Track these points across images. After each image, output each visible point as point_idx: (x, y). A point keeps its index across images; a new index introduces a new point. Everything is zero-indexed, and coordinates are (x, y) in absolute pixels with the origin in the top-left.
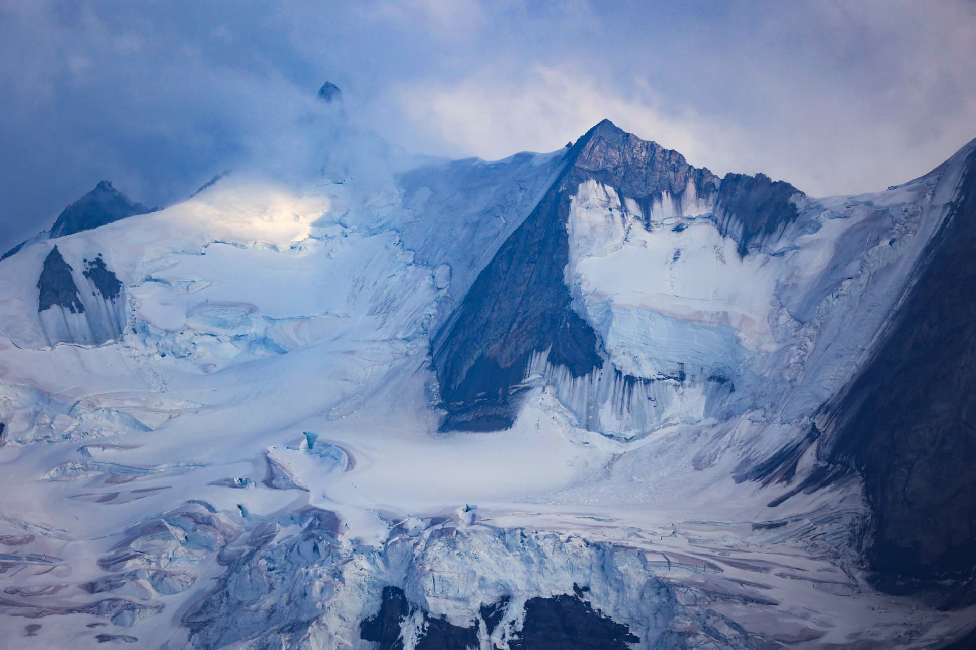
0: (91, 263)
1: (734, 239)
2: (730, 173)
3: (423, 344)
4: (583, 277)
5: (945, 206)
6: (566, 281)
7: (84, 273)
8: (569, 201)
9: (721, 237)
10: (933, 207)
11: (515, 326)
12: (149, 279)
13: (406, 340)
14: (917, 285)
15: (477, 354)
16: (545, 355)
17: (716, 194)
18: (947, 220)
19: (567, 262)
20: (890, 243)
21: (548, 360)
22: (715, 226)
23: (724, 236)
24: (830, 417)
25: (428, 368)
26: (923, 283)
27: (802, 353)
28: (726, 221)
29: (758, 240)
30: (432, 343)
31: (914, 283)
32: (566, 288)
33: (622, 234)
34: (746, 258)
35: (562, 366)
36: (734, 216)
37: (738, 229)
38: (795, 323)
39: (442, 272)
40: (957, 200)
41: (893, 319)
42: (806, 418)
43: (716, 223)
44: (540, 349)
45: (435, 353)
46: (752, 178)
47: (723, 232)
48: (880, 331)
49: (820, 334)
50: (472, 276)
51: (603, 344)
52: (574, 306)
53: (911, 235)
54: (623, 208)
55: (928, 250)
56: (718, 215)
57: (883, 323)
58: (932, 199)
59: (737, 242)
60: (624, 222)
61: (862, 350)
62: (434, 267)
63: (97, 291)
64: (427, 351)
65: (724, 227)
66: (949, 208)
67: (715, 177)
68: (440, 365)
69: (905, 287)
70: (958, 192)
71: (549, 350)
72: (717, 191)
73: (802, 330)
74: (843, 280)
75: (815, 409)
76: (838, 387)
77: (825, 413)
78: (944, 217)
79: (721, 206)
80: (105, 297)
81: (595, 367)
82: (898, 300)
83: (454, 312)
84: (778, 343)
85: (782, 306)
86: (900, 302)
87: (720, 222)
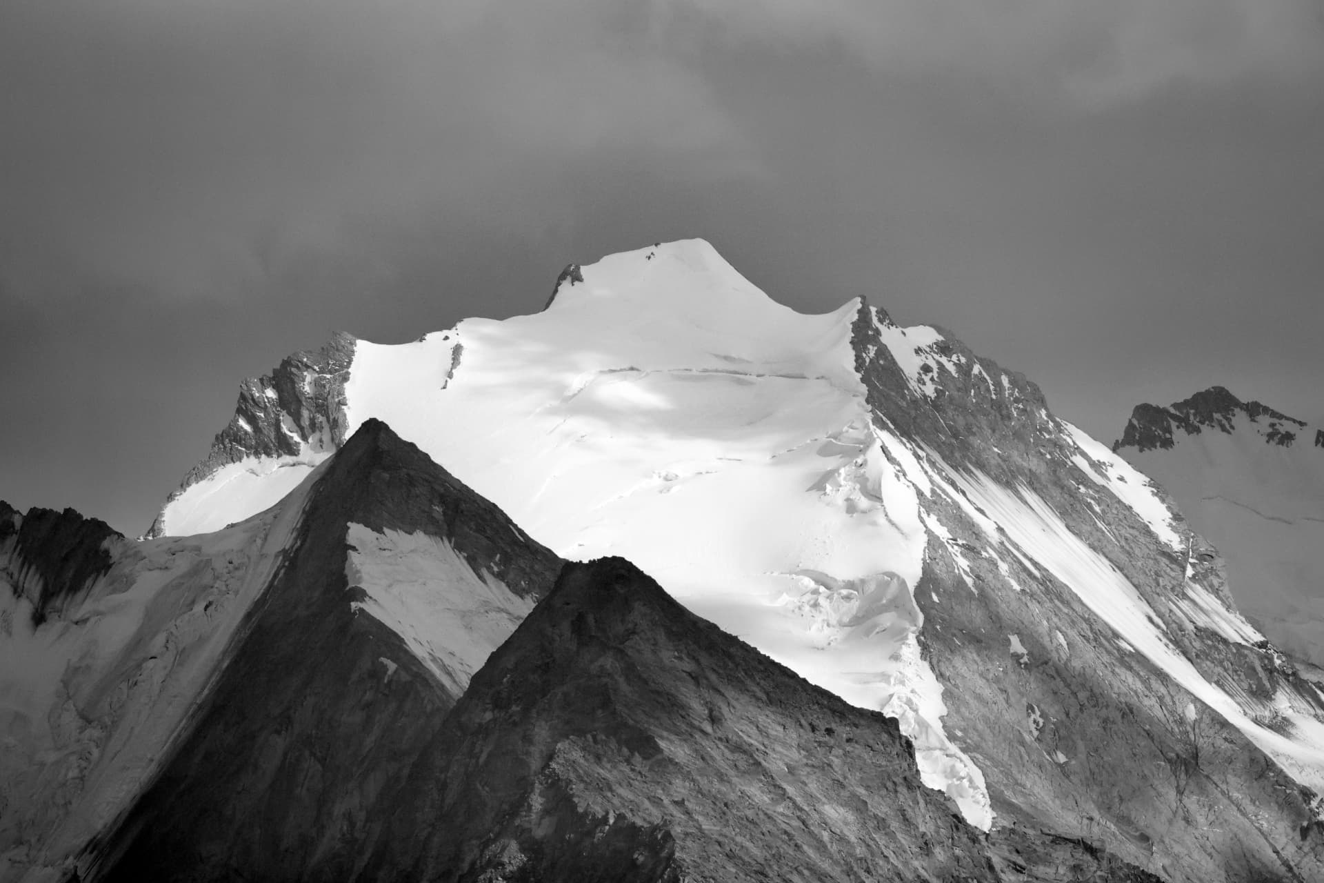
1: (31, 601)
2: (35, 508)
5: (277, 556)
9: (14, 600)
10: (263, 556)
14: (228, 667)
17: (15, 538)
18: (276, 575)
20: (206, 608)
22: (8, 582)
23: (19, 596)
24: (96, 858)
26: (235, 663)
27: (84, 764)
28: (22, 578)
29: (58, 603)
31: (225, 665)
34: (42, 627)
36: (33, 568)
37: (34, 586)
38: (81, 722)
40: (292, 547)
41: (193, 716)
42: (71, 858)
43: (11, 578)
46: (59, 514)
47: (18, 591)
48: (175, 734)
49: (109, 737)
53: (231, 596)
55: (249, 616)
56: (14, 568)
57: (181, 721)
58: (263, 545)
59: (33, 604)
61: (152, 760)
65: (21, 584)
66: (281, 558)
67: (18, 512)
69: (214, 670)
70: (295, 534)
72: (16, 533)
73: (87, 733)
74: (145, 660)
75: (83, 845)
76: (114, 812)
77: (91, 852)
78: (273, 572)
79: (19, 554)
82: (203, 689)
84: (57, 749)
85: (69, 698)
86: (206, 692)
87: (16, 576)
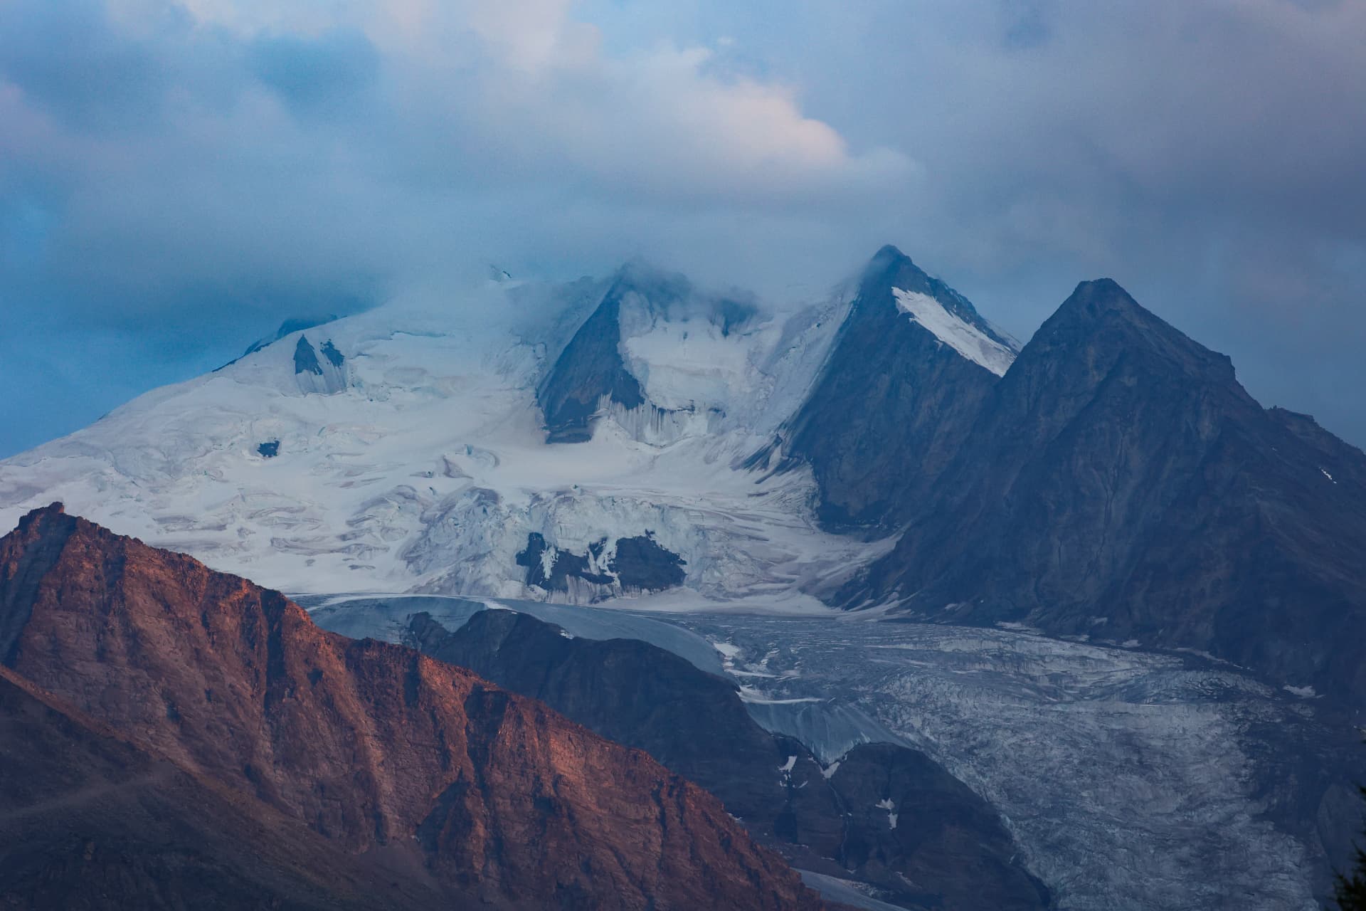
0: (324, 345)
1: (720, 326)
3: (532, 391)
4: (629, 350)
5: (850, 303)
6: (619, 352)
7: (321, 351)
8: (619, 304)
9: (712, 326)
10: (842, 304)
11: (589, 379)
12: (360, 354)
13: (521, 389)
14: (836, 351)
15: (566, 397)
16: (609, 396)
18: (851, 312)
19: (619, 340)
20: (818, 326)
21: (611, 399)
22: (707, 319)
23: (713, 324)
24: (788, 430)
25: (536, 406)
26: (840, 348)
27: (767, 393)
28: (714, 316)
29: (734, 326)
30: (537, 390)
31: (834, 349)
32: (619, 356)
33: (651, 324)
34: (728, 337)
35: (620, 403)
37: (721, 320)
38: (761, 375)
39: (540, 348)
40: (857, 300)
41: (823, 371)
42: (772, 432)
43: (708, 317)
44: (605, 393)
45: (540, 397)
48: (815, 379)
49: (777, 381)
50: (560, 351)
51: (643, 389)
52: (625, 367)
53: (830, 320)
54: (651, 310)
55: (841, 330)
56: (709, 313)
57: (816, 374)
58: (842, 299)
59: (722, 327)
60: (652, 316)
61: (805, 390)
62: (534, 345)
63: (329, 362)
64: (534, 396)
65: (713, 319)
66: (852, 305)
68: (544, 404)
69: (828, 353)
70: (857, 295)
71: (611, 394)
73: (766, 379)
74: (790, 349)
75: (778, 426)
76: (791, 413)
77: (785, 428)
78: (850, 310)
80: (335, 365)
81: (639, 404)
82: (825, 359)
83: (550, 372)
84: (752, 387)
85: (753, 365)
86: (826, 361)
87: (710, 316)
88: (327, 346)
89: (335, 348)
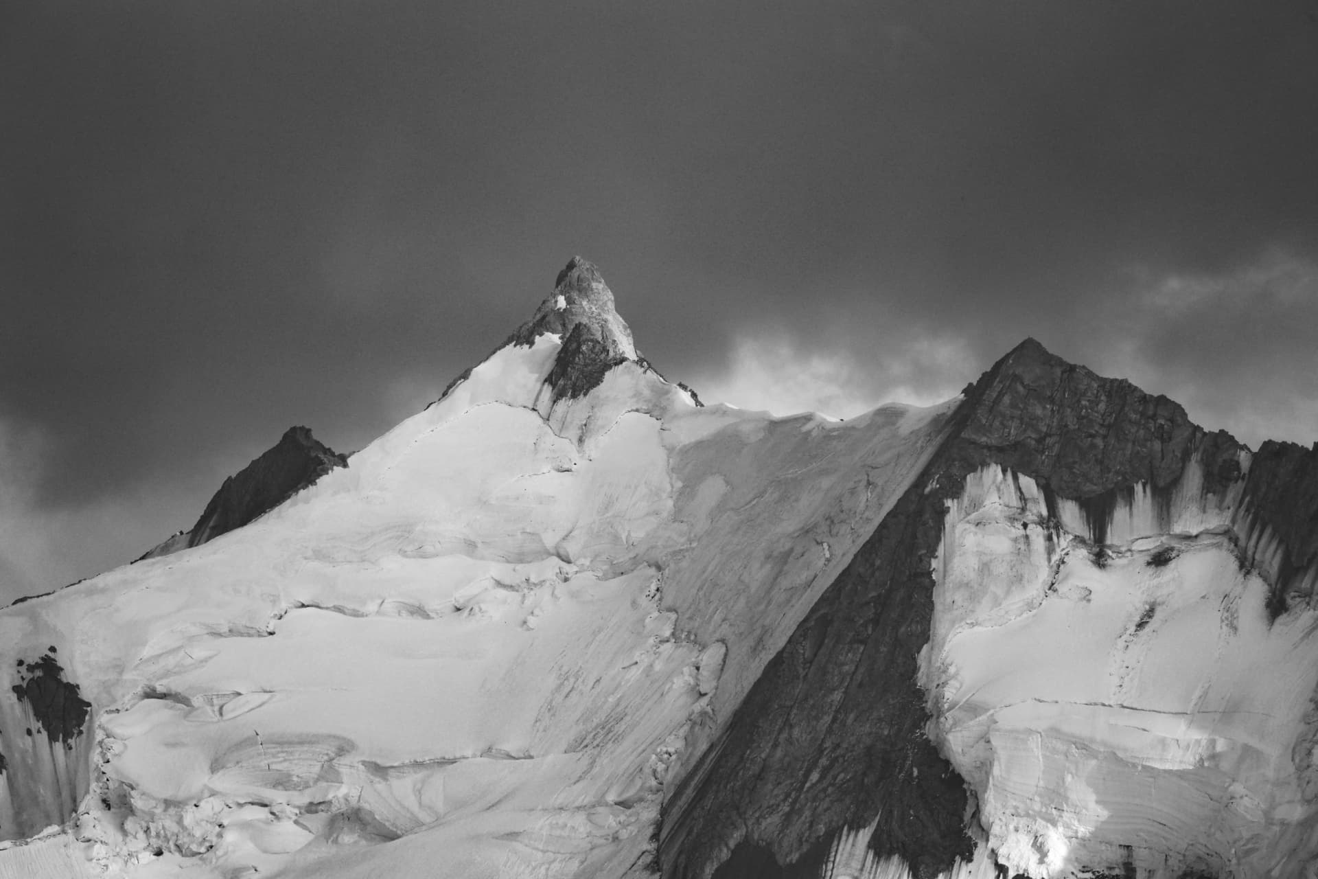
0: (31, 668)
1: (1265, 580)
2: (1270, 441)
3: (649, 813)
4: (952, 670)
6: (921, 680)
7: (16, 689)
8: (945, 511)
9: (1240, 577)
11: (815, 776)
12: (151, 694)
13: (624, 804)
15: (736, 837)
16: (865, 836)
17: (1241, 485)
19: (927, 639)
21: (869, 846)
22: (1232, 551)
23: (1248, 573)
25: (647, 867)
28: (1253, 542)
29: (1306, 582)
30: (664, 811)
32: (920, 695)
33: (1044, 574)
34: (1282, 618)
35: (896, 859)
36: (1268, 531)
37: (1271, 558)
39: (711, 657)
43: (1236, 545)
44: (856, 825)
45: (663, 835)
46: (1307, 449)
47: (1246, 565)
50: (756, 669)
51: (977, 813)
52: (930, 731)
54: (1052, 523)
56: (1240, 530)
59: (1270, 585)
60: (1050, 551)
62: (703, 647)
63: (36, 725)
64: (650, 831)
65: (1250, 553)
67: (1244, 447)
68: (667, 864)
71: (874, 825)
72: (1243, 479)
79: (1247, 510)
80: (52, 738)
81: (958, 858)
83: (711, 747)
84: (1309, 802)
87: (1242, 543)
88: (39, 673)
89: (67, 677)
